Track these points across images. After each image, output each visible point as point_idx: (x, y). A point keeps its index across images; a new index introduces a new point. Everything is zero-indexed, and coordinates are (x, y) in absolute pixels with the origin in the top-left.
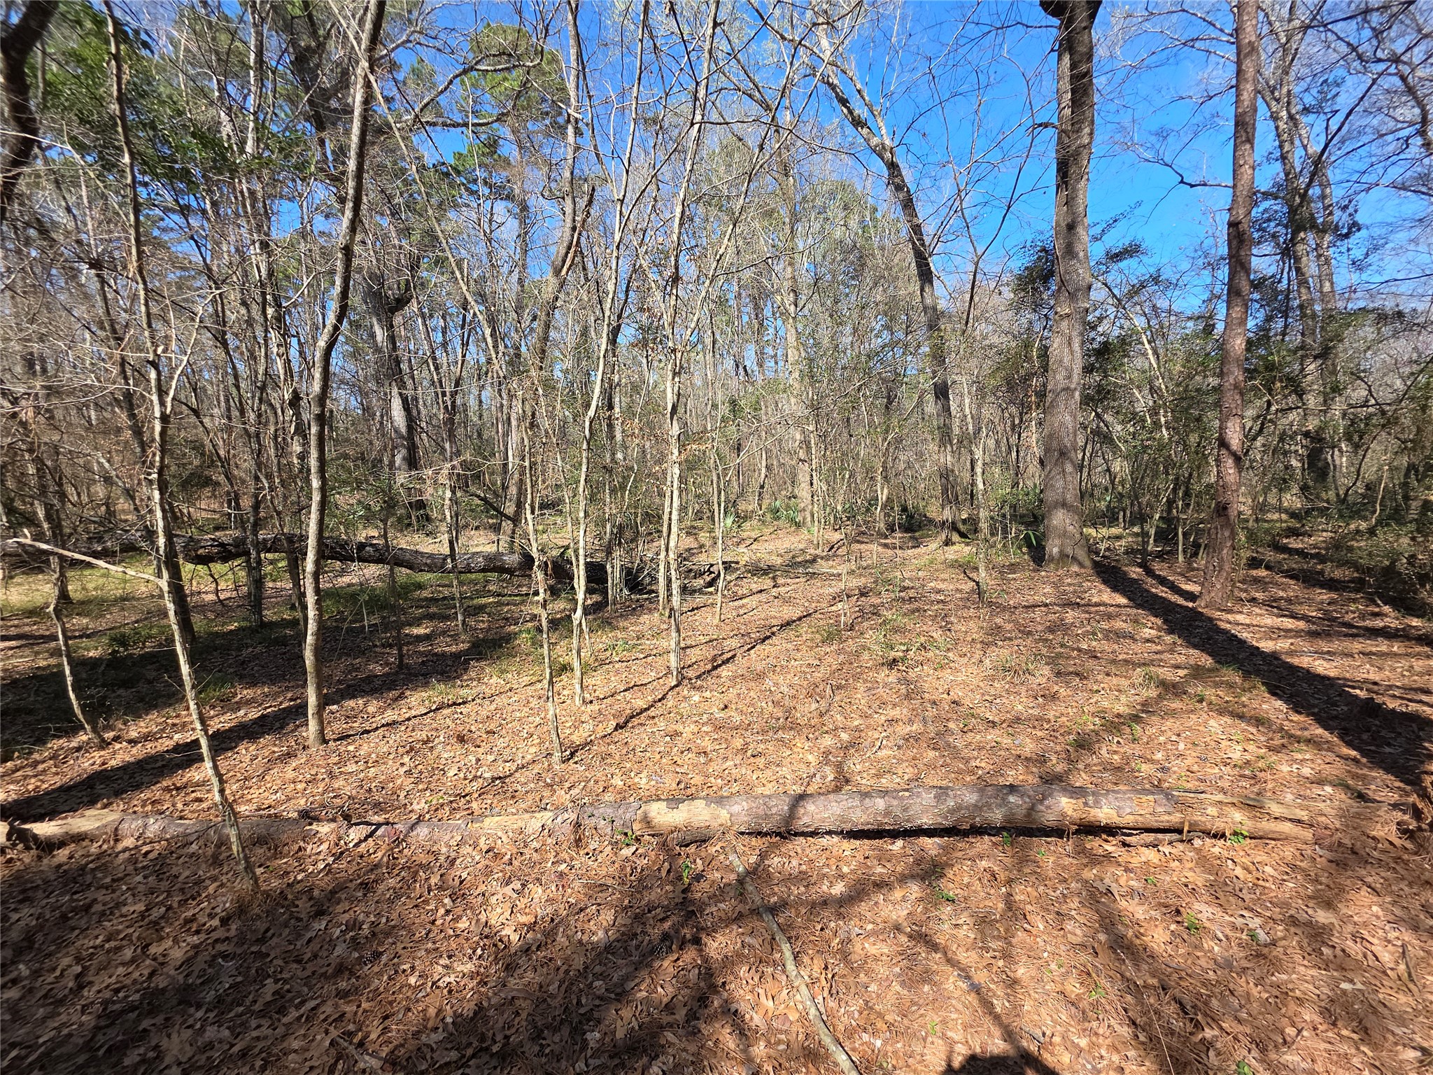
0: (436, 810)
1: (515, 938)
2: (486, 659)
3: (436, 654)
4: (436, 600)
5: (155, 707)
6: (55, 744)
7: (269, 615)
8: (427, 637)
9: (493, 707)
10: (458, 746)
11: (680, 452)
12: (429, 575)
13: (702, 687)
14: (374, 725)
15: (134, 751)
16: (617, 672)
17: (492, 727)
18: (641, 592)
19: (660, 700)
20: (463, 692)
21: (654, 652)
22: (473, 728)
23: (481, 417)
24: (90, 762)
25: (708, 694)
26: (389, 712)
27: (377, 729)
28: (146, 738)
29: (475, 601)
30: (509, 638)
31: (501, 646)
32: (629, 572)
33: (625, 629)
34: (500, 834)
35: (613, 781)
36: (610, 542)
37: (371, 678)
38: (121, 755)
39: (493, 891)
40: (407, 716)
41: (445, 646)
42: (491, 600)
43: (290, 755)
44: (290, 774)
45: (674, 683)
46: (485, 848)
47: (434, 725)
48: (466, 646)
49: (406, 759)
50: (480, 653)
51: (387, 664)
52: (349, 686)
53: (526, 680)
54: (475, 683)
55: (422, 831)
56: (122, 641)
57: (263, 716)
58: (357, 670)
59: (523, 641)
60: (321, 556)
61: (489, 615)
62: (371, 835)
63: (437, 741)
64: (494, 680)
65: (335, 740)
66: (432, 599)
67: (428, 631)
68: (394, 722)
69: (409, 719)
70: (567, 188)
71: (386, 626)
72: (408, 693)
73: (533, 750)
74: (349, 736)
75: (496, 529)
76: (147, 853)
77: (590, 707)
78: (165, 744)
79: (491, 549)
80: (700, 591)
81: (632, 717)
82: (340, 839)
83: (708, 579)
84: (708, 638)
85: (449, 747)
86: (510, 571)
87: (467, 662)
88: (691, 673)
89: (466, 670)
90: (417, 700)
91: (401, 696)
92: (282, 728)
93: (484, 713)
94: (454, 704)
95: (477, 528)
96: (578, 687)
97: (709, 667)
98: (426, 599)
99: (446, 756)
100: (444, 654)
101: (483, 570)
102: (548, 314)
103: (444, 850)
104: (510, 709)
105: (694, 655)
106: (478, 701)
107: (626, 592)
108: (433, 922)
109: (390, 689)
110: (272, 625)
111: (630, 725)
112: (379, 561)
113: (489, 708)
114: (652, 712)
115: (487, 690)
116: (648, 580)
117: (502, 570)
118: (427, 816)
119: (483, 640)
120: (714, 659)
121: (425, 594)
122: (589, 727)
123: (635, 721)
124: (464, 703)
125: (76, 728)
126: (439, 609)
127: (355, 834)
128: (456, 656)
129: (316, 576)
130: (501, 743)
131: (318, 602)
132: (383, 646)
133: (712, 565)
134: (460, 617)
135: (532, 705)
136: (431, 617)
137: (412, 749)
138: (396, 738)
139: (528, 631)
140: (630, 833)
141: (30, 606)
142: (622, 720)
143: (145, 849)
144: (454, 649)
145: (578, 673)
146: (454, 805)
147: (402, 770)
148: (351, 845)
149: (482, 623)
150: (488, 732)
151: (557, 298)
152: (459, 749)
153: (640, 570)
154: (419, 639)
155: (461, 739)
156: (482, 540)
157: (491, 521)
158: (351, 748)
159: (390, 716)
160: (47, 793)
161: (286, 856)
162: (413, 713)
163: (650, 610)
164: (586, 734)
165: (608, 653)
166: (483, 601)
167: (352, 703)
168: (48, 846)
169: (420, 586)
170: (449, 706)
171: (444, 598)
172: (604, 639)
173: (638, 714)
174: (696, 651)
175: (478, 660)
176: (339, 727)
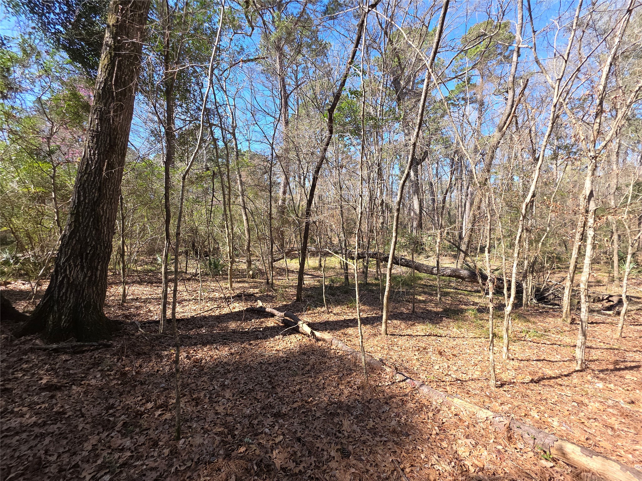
0: (430, 382)
1: (472, 469)
2: (451, 319)
3: (427, 310)
4: (427, 286)
5: (339, 304)
6: (319, 309)
7: (369, 280)
8: (424, 302)
9: (455, 343)
10: (439, 356)
11: (595, 221)
12: (425, 275)
13: (605, 379)
14: (404, 334)
15: (335, 317)
16: (530, 348)
17: (455, 353)
18: (546, 303)
19: (566, 376)
20: (441, 332)
21: (559, 343)
22: (445, 350)
23: (450, 206)
24: (325, 317)
25: (612, 386)
26: (409, 330)
27: (404, 336)
28: (337, 314)
29: (444, 290)
30: (462, 311)
31: (458, 314)
32: (538, 290)
33: (534, 323)
34: (462, 409)
35: (530, 412)
36: (526, 271)
37: (402, 314)
38: (333, 318)
39: (459, 437)
40: (416, 334)
41: (431, 307)
42: (452, 290)
43: (375, 335)
44: (376, 343)
45: (578, 368)
46: (454, 413)
47: (428, 342)
48: (441, 310)
49: (417, 353)
50: (448, 315)
51: (408, 309)
52: (394, 314)
53: (472, 335)
54: (445, 328)
55: (425, 390)
56: (332, 281)
57: (367, 317)
58: (397, 309)
59: (470, 314)
60: (393, 263)
61: (451, 297)
62: (404, 380)
63: (429, 350)
64: (455, 330)
65: (390, 335)
66: (425, 285)
67: (424, 299)
68: (411, 335)
69: (417, 336)
70: (510, 85)
71: (408, 293)
72: (416, 324)
73: (477, 373)
74: (395, 335)
75: (455, 257)
76: (338, 353)
77: (512, 362)
78: (342, 318)
79: (454, 266)
80: (599, 312)
81: (544, 379)
82: (393, 376)
83: (607, 305)
84: (608, 346)
85: (435, 355)
86: (463, 278)
87: (441, 317)
88: (592, 366)
89: (441, 321)
90: (420, 329)
91: (414, 325)
92: (373, 324)
93: (450, 345)
94: (436, 335)
95: (446, 256)
96: (505, 349)
97: (611, 367)
98: (423, 285)
99: (433, 358)
100: (431, 311)
101: (450, 276)
102: (493, 152)
103: (434, 403)
104: (464, 347)
105: (595, 354)
106: (447, 337)
107: (534, 301)
108: (431, 435)
109: (409, 320)
110: (369, 284)
111: (542, 383)
112: (407, 266)
113: (452, 343)
114: (559, 381)
115: (451, 334)
116: (552, 297)
117: (458, 277)
118: (426, 383)
119: (449, 309)
120: (616, 362)
121: (422, 282)
122: (513, 373)
123: (546, 382)
124: (441, 336)
125: (322, 306)
126: (429, 290)
127: (399, 377)
128: (437, 313)
129: (391, 269)
130: (460, 363)
131: (390, 280)
132: (406, 301)
133: (611, 296)
134: (439, 296)
135: (476, 349)
136: (425, 293)
137: (419, 350)
138: (412, 342)
139: (473, 310)
140: (548, 453)
141: (314, 266)
142: (536, 378)
143: (338, 351)
144: (435, 310)
145: (506, 341)
146: (438, 383)
147: (415, 357)
148: (397, 381)
149: (448, 300)
150: (453, 355)
151: (499, 143)
152: (439, 357)
153: (546, 290)
154: (420, 301)
155: (440, 353)
156: (448, 261)
157: (452, 253)
158: (395, 340)
159: (409, 332)
160: (317, 323)
161: (375, 373)
162: (419, 334)
163: (554, 316)
164: (511, 377)
165: (523, 334)
166: (449, 290)
167: (395, 322)
168: (318, 340)
169: (420, 279)
170: (434, 336)
171: (430, 286)
172: (520, 325)
173: (547, 378)
174: (599, 352)
175: (447, 318)
176: (391, 330)
